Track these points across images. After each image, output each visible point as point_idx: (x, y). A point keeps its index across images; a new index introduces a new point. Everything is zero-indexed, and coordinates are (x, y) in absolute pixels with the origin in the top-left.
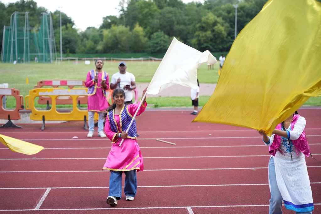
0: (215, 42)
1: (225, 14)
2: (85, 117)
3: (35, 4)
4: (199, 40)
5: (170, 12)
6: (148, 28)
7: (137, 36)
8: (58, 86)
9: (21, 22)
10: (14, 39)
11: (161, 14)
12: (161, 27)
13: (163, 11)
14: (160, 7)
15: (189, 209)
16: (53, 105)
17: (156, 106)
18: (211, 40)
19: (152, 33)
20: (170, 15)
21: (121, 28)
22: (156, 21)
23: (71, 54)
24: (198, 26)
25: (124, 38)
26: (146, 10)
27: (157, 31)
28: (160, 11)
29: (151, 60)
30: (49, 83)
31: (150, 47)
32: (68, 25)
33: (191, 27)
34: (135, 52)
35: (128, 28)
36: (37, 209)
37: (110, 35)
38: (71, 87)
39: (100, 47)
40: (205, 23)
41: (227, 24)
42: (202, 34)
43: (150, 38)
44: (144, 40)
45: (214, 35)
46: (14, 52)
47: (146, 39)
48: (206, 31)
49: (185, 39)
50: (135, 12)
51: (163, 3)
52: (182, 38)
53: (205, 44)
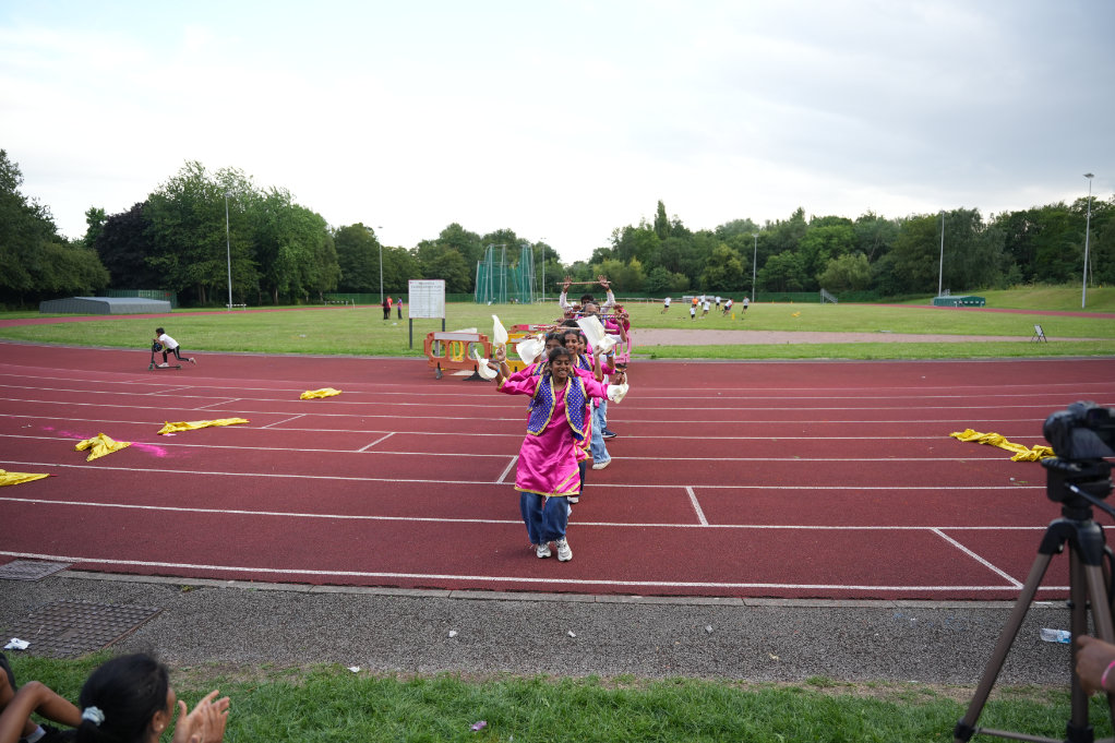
0: (729, 280)
1: (741, 245)
3: (513, 235)
5: (674, 243)
6: (647, 262)
7: (633, 272)
8: (534, 332)
9: (497, 256)
10: (489, 276)
11: (662, 245)
12: (664, 262)
13: (665, 241)
14: (662, 237)
15: (689, 489)
17: (653, 357)
18: (724, 277)
19: (652, 269)
20: (674, 247)
21: (615, 262)
22: (657, 254)
23: (554, 295)
24: (707, 260)
26: (645, 241)
27: (657, 266)
28: (661, 242)
29: (650, 301)
30: (524, 328)
31: (648, 285)
32: (552, 260)
33: (699, 261)
34: (631, 291)
35: (623, 262)
36: (499, 482)
37: (602, 269)
40: (716, 256)
41: (744, 258)
42: (713, 270)
43: (649, 274)
44: (642, 277)
45: (728, 271)
46: (489, 291)
47: (645, 275)
48: (717, 266)
49: (691, 276)
50: (632, 244)
51: (665, 232)
52: (688, 275)
53: (717, 283)
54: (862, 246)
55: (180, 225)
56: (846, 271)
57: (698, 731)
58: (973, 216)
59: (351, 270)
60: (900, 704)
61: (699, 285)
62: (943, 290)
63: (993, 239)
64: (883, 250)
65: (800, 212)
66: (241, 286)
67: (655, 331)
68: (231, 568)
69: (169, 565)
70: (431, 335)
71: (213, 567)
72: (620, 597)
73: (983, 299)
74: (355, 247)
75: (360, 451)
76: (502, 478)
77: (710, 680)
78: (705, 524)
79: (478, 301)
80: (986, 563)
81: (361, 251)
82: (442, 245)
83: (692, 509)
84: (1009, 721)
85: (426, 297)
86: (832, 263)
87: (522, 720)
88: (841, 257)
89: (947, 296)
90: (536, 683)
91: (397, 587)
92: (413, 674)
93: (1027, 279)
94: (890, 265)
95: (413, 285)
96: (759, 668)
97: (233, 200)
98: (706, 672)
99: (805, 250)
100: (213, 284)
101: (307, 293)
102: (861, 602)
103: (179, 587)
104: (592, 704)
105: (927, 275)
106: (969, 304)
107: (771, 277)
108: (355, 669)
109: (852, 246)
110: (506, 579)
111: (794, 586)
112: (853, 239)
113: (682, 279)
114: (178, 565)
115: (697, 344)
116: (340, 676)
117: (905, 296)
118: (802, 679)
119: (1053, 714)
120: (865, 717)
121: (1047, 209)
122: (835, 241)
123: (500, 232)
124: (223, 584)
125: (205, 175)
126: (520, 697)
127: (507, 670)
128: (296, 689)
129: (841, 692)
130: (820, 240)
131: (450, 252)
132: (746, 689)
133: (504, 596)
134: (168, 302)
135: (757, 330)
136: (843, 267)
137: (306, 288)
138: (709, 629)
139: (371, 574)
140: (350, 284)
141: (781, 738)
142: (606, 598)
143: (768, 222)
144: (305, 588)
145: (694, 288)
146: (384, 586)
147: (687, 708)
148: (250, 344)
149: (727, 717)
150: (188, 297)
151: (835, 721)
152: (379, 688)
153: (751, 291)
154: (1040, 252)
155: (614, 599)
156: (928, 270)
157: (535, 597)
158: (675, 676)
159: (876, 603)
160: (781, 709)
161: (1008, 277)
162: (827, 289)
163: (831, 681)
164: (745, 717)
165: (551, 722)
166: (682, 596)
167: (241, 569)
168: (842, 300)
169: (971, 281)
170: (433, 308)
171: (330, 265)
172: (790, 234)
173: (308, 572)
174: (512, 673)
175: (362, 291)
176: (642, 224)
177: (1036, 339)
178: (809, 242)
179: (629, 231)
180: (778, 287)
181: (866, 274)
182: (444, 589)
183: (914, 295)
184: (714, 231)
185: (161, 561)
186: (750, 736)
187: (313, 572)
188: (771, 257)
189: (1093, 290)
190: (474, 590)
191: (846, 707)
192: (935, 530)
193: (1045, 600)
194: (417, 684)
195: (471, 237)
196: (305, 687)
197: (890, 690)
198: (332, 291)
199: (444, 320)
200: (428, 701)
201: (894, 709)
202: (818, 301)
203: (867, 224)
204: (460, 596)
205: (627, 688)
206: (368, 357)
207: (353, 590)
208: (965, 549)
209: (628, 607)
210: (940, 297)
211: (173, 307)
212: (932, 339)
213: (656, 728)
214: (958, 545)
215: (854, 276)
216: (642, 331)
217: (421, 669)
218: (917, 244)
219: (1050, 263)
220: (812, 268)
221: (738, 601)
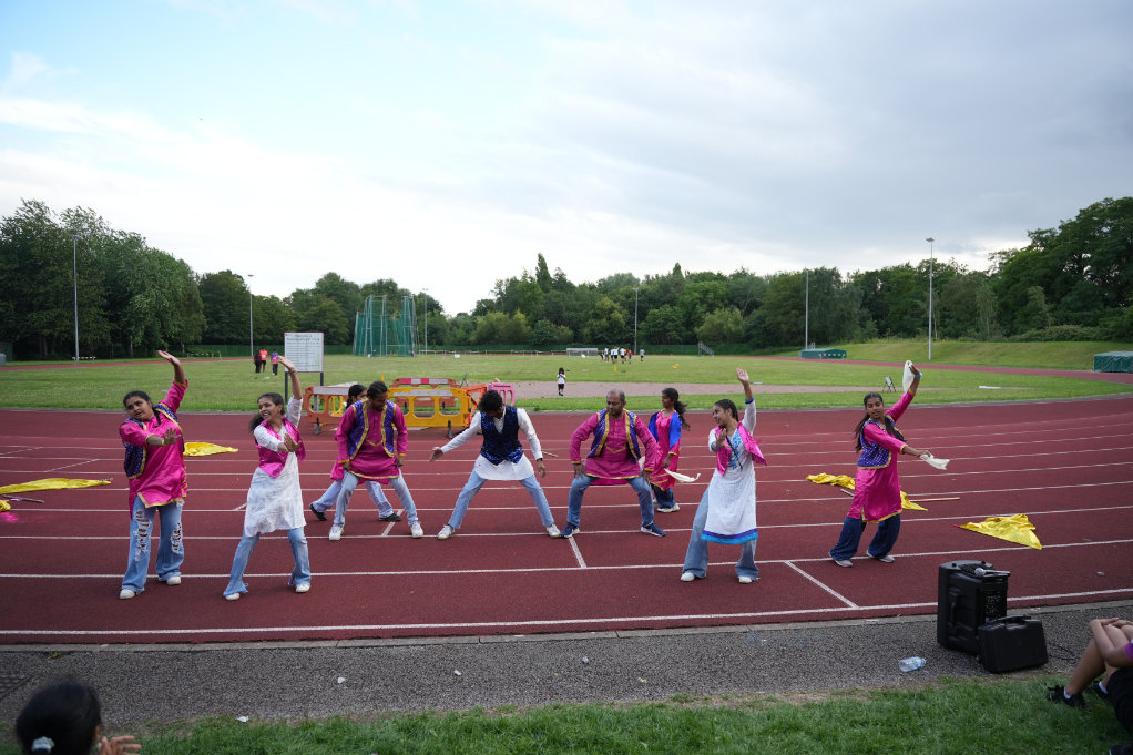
0: (612, 333)
1: (623, 298)
2: (449, 423)
3: (394, 285)
4: (592, 330)
5: (558, 296)
6: (531, 315)
7: (518, 325)
8: (418, 385)
9: (377, 307)
10: (368, 327)
11: (546, 298)
12: (548, 314)
13: (549, 294)
14: (545, 290)
16: (411, 407)
17: (537, 410)
18: (607, 330)
19: (536, 321)
20: (557, 300)
21: (500, 315)
22: (541, 307)
23: (437, 347)
24: (591, 312)
25: (502, 327)
26: (529, 293)
27: (541, 319)
28: (544, 294)
29: (534, 353)
30: (407, 382)
31: (533, 337)
32: (435, 311)
33: (582, 314)
34: (515, 344)
35: (508, 314)
36: (383, 535)
37: (485, 322)
38: (434, 386)
39: (473, 338)
40: (599, 309)
41: (626, 311)
42: (596, 322)
43: (533, 327)
44: (526, 329)
45: (611, 324)
46: (369, 343)
47: (529, 327)
48: (602, 318)
49: (575, 329)
50: (516, 296)
51: (548, 286)
52: (572, 328)
53: (600, 335)
54: (736, 301)
55: (17, 270)
56: (721, 325)
57: (573, 745)
58: (834, 274)
59: (218, 320)
60: (749, 711)
61: (582, 338)
62: (809, 343)
63: (852, 294)
64: (755, 305)
65: (677, 268)
66: (90, 337)
67: (538, 384)
68: (104, 632)
69: (33, 632)
70: (310, 389)
71: (83, 632)
72: (504, 637)
73: (845, 352)
74: (222, 295)
75: (236, 510)
76: (387, 531)
77: (586, 703)
78: (583, 566)
79: (357, 354)
80: (828, 589)
81: (229, 300)
82: (320, 295)
83: (572, 553)
84: (834, 715)
85: (304, 351)
86: (708, 317)
87: (412, 750)
88: (717, 311)
89: (813, 349)
90: (424, 718)
91: (283, 640)
92: (302, 719)
93: (882, 334)
94: (761, 319)
95: (289, 337)
96: (629, 691)
97: (81, 243)
98: (581, 696)
99: (683, 304)
100: (56, 334)
101: (166, 345)
102: (721, 628)
103: (47, 653)
104: (476, 732)
105: (794, 329)
106: (832, 357)
107: (651, 330)
108: (244, 719)
109: (727, 301)
110: (393, 626)
111: (663, 618)
112: (727, 294)
113: (567, 331)
114: (44, 632)
115: (580, 396)
116: (229, 726)
117: (776, 349)
118: (666, 697)
119: (870, 708)
120: (718, 723)
121: (897, 269)
122: (711, 295)
123: (381, 282)
124: (96, 648)
125: (47, 215)
126: (410, 729)
127: (396, 709)
128: (185, 740)
129: (698, 705)
130: (697, 295)
131: (327, 303)
132: (617, 709)
133: (392, 642)
134: (2, 355)
135: (638, 382)
136: (719, 321)
137: (165, 339)
138: (586, 660)
139: (254, 630)
140: (216, 335)
141: (646, 745)
142: (490, 639)
143: (648, 277)
144: (186, 647)
145: (577, 340)
146: (268, 641)
147: (563, 728)
148: (105, 400)
149: (598, 731)
150: (25, 350)
151: (691, 728)
152: (270, 733)
153: (632, 344)
154: (892, 309)
155: (498, 639)
156: (796, 325)
157: (422, 641)
158: (554, 703)
159: (733, 629)
160: (647, 721)
161: (866, 331)
162: (705, 343)
163: (692, 697)
164: (615, 730)
165: (438, 750)
166: (561, 632)
167: (115, 632)
168: (719, 352)
169: (834, 334)
170: (311, 361)
171: (194, 315)
172: (669, 290)
173: (188, 631)
174: (402, 710)
175: (230, 342)
176: (524, 277)
177: (887, 389)
178: (688, 298)
179: (513, 282)
180: (659, 341)
181: (740, 327)
182: (332, 639)
183: (783, 348)
184: (596, 284)
185: (24, 629)
186: (618, 745)
187: (193, 631)
188: (651, 311)
189: (937, 344)
190: (361, 638)
191: (701, 716)
192: (788, 562)
193: (873, 617)
194: (307, 726)
195: (350, 287)
196: (195, 739)
197: (740, 700)
198: (196, 343)
199: (322, 374)
200: (320, 741)
201: (742, 714)
202: (696, 353)
203: (740, 280)
204: (348, 645)
205: (510, 715)
206: (239, 413)
207: (238, 646)
208: (811, 578)
209: (512, 645)
210: (806, 350)
211: (8, 359)
212: (798, 390)
213: (535, 746)
214: (805, 574)
215: (729, 329)
216: (527, 383)
217: (311, 715)
218: (785, 299)
219: (901, 319)
220: (691, 321)
221: (612, 634)
